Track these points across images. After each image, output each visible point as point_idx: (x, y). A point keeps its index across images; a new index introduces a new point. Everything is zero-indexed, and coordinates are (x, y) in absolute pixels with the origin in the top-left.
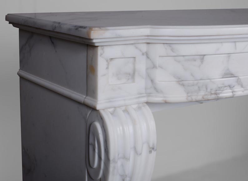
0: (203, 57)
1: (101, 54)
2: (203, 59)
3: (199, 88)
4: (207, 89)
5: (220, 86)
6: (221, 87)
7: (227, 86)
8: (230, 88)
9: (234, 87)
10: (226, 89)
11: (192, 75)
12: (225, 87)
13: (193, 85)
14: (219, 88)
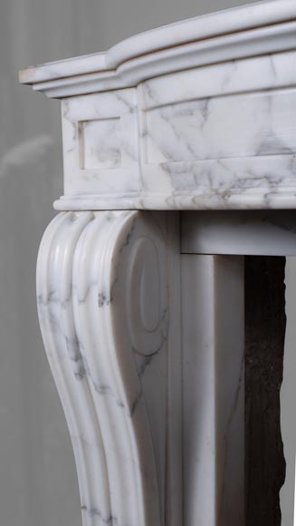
0: (206, 104)
1: (65, 114)
2: (206, 108)
3: (195, 177)
4: (211, 181)
5: (241, 175)
6: (245, 180)
7: (260, 179)
8: (271, 183)
9: (280, 181)
10: (259, 186)
11: (189, 148)
12: (256, 179)
13: (184, 172)
14: (239, 180)
